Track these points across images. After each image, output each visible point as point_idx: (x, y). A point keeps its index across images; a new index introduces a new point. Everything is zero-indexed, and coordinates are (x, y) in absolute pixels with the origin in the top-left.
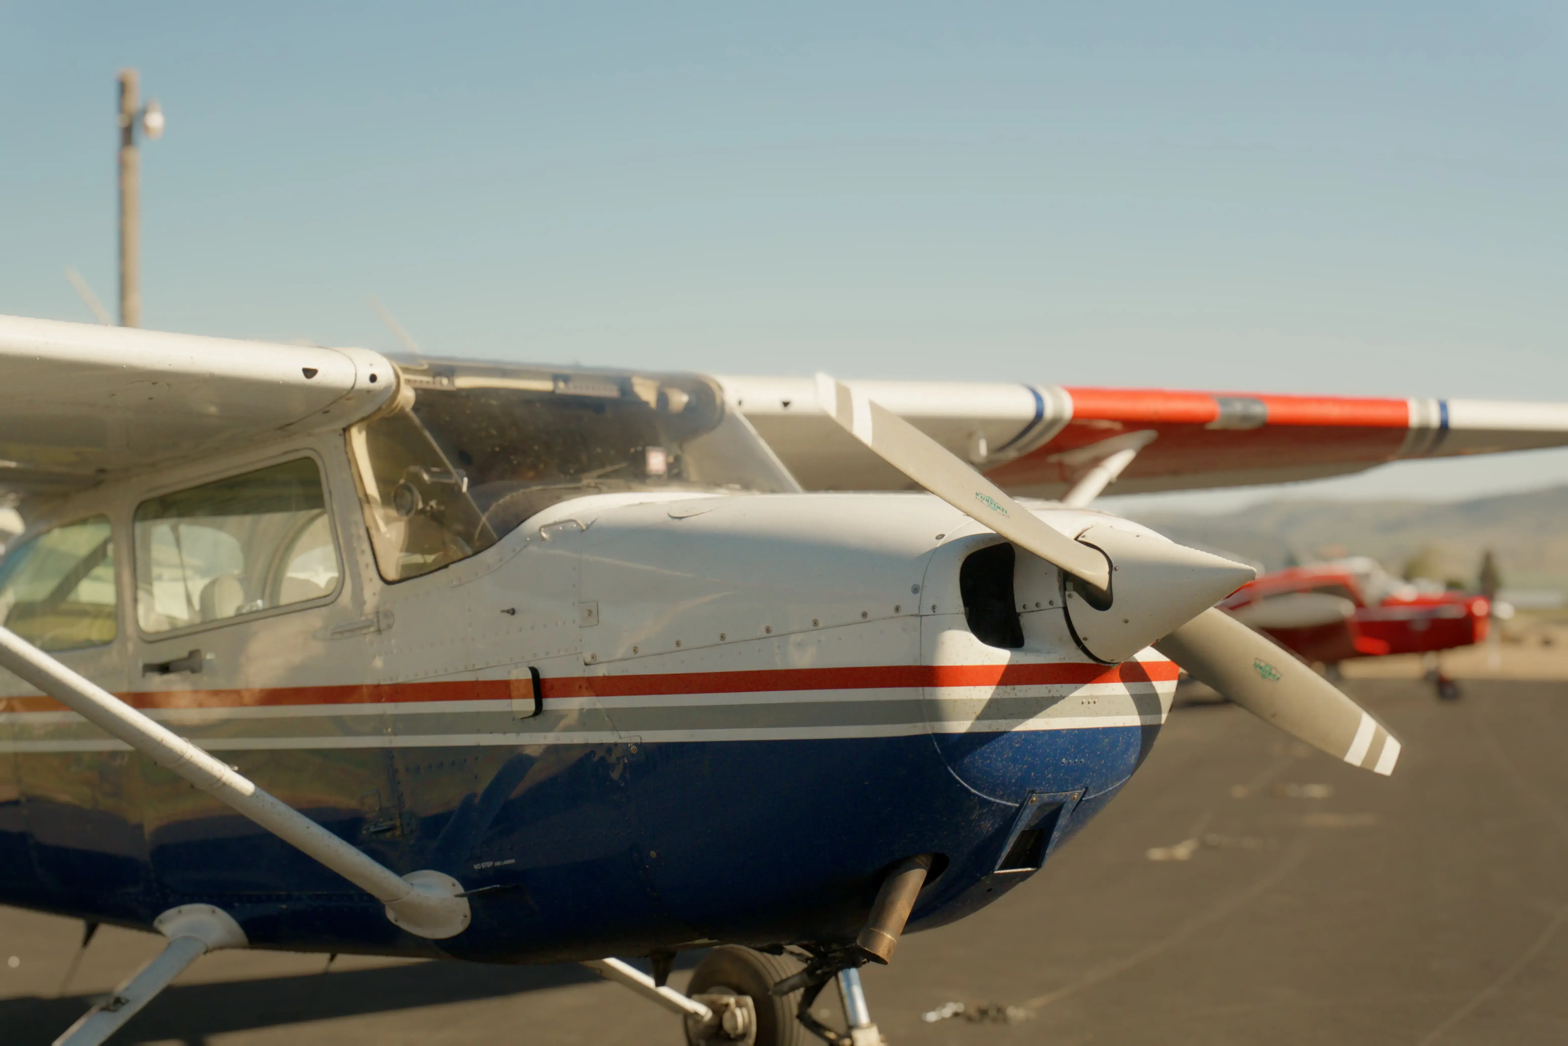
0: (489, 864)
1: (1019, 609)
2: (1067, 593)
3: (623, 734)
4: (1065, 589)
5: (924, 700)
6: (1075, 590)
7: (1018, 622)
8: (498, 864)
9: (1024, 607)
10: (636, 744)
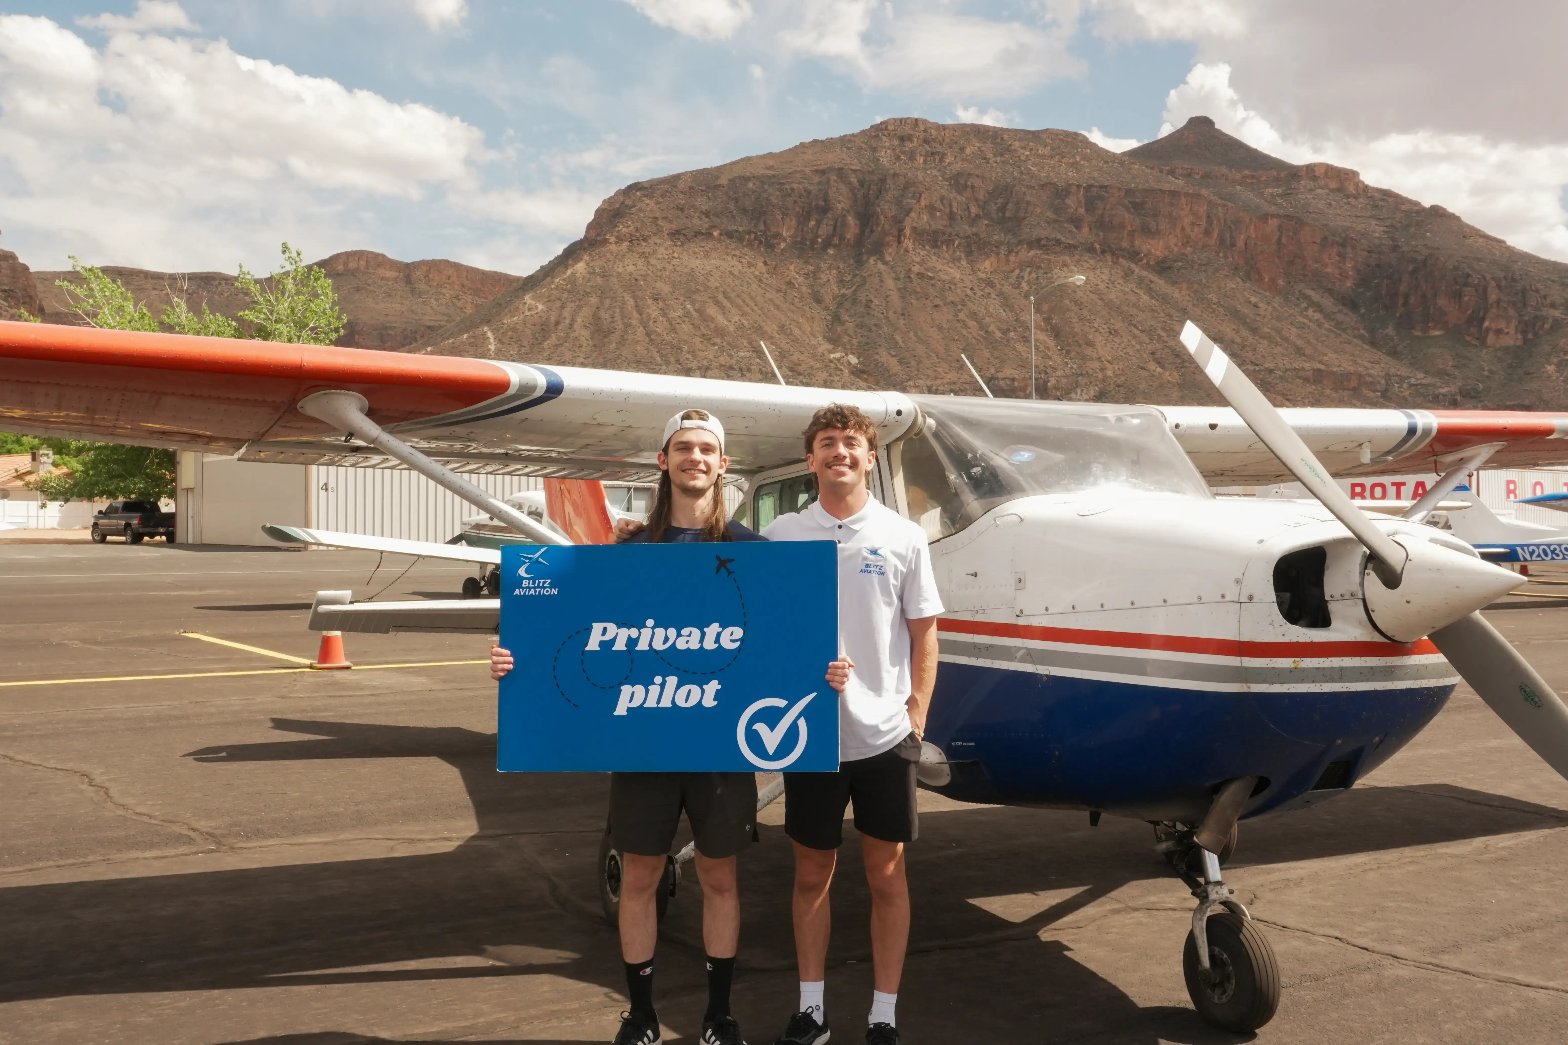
0: (960, 743)
1: (1327, 598)
2: (1367, 571)
3: (1039, 667)
4: (1366, 568)
5: (1242, 667)
6: (1373, 570)
7: (1327, 607)
8: (965, 744)
9: (1332, 596)
10: (1046, 675)
